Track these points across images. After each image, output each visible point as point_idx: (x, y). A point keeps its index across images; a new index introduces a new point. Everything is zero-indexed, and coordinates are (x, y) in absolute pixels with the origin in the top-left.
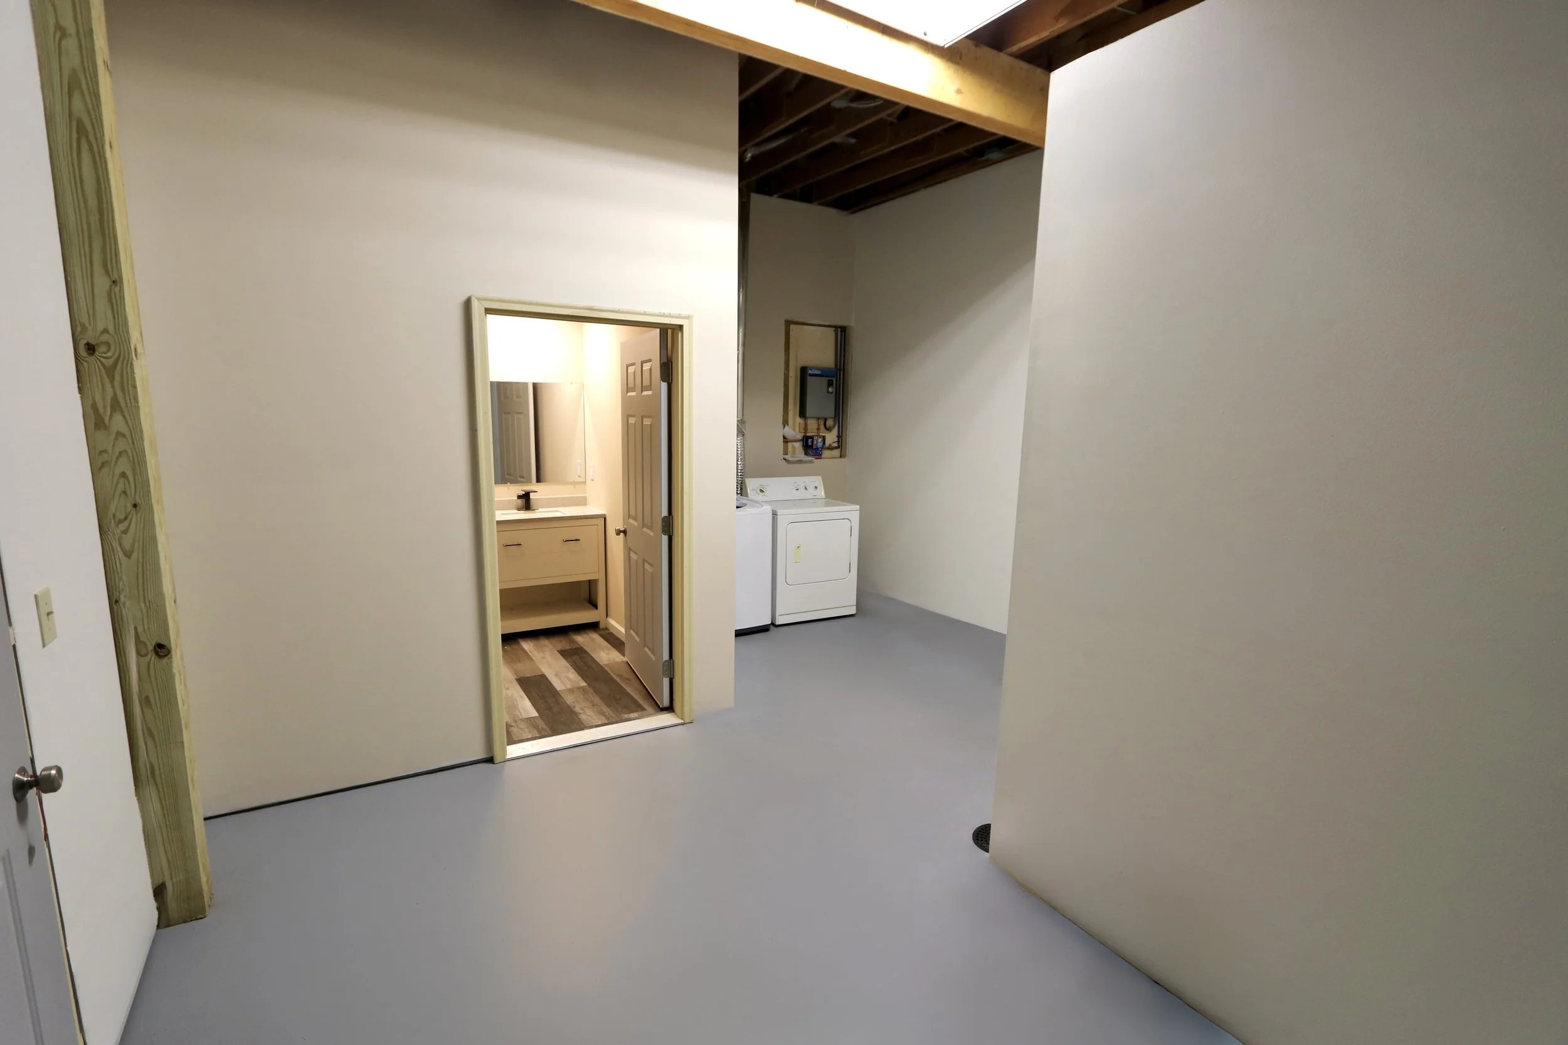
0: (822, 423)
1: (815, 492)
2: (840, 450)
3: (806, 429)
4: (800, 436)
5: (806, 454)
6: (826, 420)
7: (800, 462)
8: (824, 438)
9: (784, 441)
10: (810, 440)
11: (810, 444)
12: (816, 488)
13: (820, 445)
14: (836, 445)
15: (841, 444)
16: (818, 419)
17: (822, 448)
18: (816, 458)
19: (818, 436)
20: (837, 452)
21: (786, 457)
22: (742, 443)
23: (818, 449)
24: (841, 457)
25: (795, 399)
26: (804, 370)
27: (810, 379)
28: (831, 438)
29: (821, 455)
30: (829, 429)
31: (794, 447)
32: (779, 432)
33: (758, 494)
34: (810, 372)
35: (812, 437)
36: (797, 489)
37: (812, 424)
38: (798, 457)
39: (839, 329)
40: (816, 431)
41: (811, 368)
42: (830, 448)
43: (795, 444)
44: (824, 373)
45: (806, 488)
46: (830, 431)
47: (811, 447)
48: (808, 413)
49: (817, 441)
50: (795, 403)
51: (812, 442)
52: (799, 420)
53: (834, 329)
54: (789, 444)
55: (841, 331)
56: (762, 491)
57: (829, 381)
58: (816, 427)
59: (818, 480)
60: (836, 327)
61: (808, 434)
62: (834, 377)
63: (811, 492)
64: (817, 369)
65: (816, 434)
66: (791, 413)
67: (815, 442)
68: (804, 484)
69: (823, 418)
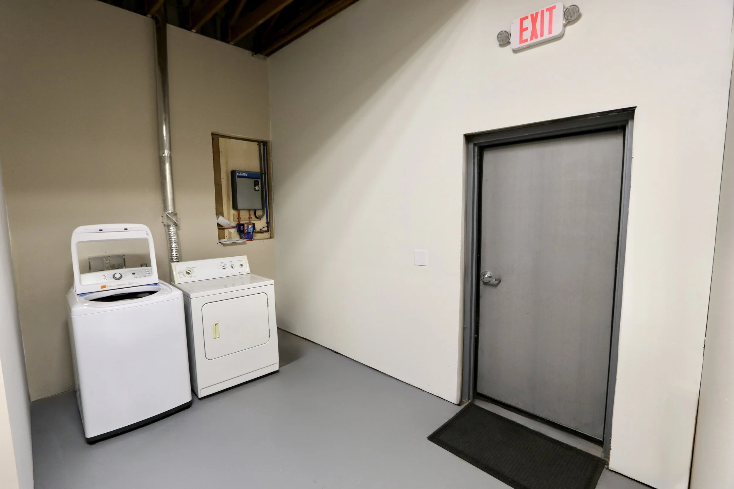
0: (253, 213)
1: (241, 269)
2: (269, 232)
3: (239, 218)
4: (234, 224)
5: (241, 238)
6: (255, 211)
7: (234, 244)
8: (254, 225)
9: (218, 229)
10: (242, 227)
11: (242, 230)
12: (242, 265)
13: (250, 229)
14: (266, 229)
15: (269, 228)
16: (249, 210)
17: (252, 232)
18: (248, 241)
19: (250, 223)
20: (267, 235)
21: (222, 241)
22: (175, 232)
23: (249, 233)
24: (270, 238)
25: (228, 195)
26: (233, 173)
27: (238, 180)
28: (260, 224)
29: (252, 238)
30: (259, 218)
31: (230, 233)
32: (213, 221)
33: (185, 276)
34: (238, 174)
35: (243, 225)
36: (224, 268)
37: (244, 215)
38: (232, 240)
39: (262, 144)
40: (248, 219)
41: (239, 172)
42: (261, 232)
43: (230, 230)
44: (250, 175)
45: (232, 267)
46: (260, 219)
47: (243, 231)
48: (239, 207)
49: (248, 228)
50: (229, 199)
51: (244, 228)
52: (233, 212)
53: (257, 143)
54: (226, 231)
55: (264, 145)
56: (188, 273)
57: (255, 181)
58: (248, 216)
59: (244, 259)
60: (259, 142)
61: (241, 222)
62: (259, 179)
63: (237, 270)
64: (244, 172)
65: (249, 222)
66: (225, 207)
67: (246, 228)
68: (230, 264)
69: (253, 210)
